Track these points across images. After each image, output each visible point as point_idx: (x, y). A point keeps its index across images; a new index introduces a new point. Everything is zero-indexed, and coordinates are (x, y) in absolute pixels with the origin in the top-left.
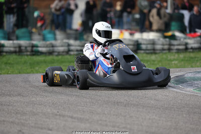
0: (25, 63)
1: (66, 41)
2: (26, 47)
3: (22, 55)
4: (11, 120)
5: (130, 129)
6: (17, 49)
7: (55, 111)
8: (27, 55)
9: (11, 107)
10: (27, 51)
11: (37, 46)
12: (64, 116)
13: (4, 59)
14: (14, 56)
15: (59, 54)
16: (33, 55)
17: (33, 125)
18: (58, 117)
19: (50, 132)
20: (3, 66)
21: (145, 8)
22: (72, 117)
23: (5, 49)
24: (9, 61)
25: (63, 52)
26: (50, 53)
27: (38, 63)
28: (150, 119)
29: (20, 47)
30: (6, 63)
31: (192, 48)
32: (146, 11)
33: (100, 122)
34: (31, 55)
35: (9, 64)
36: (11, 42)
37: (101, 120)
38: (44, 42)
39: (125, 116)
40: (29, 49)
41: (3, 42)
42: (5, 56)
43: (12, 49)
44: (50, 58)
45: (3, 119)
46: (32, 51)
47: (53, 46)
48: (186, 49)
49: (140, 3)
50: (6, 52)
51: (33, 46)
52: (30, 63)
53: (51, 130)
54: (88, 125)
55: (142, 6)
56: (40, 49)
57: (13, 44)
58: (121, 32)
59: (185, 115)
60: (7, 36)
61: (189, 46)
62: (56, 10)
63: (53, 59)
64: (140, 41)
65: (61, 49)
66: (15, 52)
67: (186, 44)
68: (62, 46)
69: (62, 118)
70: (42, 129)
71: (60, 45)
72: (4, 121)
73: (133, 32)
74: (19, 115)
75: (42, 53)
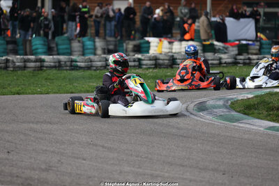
0: (65, 78)
1: (105, 56)
2: (65, 62)
3: (62, 70)
4: (52, 149)
5: (151, 159)
6: (57, 64)
7: (89, 140)
8: (66, 70)
9: (51, 136)
10: (67, 66)
11: (76, 62)
12: (96, 145)
13: (44, 74)
14: (54, 71)
15: (97, 69)
16: (72, 70)
17: (70, 154)
18: (91, 146)
19: (84, 162)
20: (44, 82)
21: (185, 16)
22: (103, 147)
23: (46, 64)
24: (49, 77)
25: (101, 67)
26: (89, 68)
27: (77, 79)
28: (168, 149)
29: (59, 62)
30: (46, 79)
31: (225, 63)
32: (185, 19)
33: (126, 151)
34: (70, 70)
35: (49, 79)
36: (51, 57)
37: (127, 150)
38: (83, 57)
39: (148, 146)
40: (68, 64)
41: (43, 57)
42: (45, 70)
43: (52, 64)
44: (88, 73)
45: (45, 148)
46: (71, 66)
47: (91, 61)
48: (220, 63)
49: (181, 10)
50: (46, 67)
51: (72, 61)
52: (70, 79)
53: (85, 160)
54: (116, 155)
55: (182, 13)
56: (79, 64)
57: (54, 59)
58: (160, 40)
59: (199, 145)
60: (46, 43)
61: (223, 61)
62: (96, 16)
63: (92, 75)
64: (176, 56)
65: (99, 64)
66: (55, 67)
67: (220, 59)
68: (100, 61)
69: (95, 148)
70: (78, 158)
71: (98, 59)
72: (46, 150)
73: (172, 40)
74: (58, 145)
75: (81, 68)
